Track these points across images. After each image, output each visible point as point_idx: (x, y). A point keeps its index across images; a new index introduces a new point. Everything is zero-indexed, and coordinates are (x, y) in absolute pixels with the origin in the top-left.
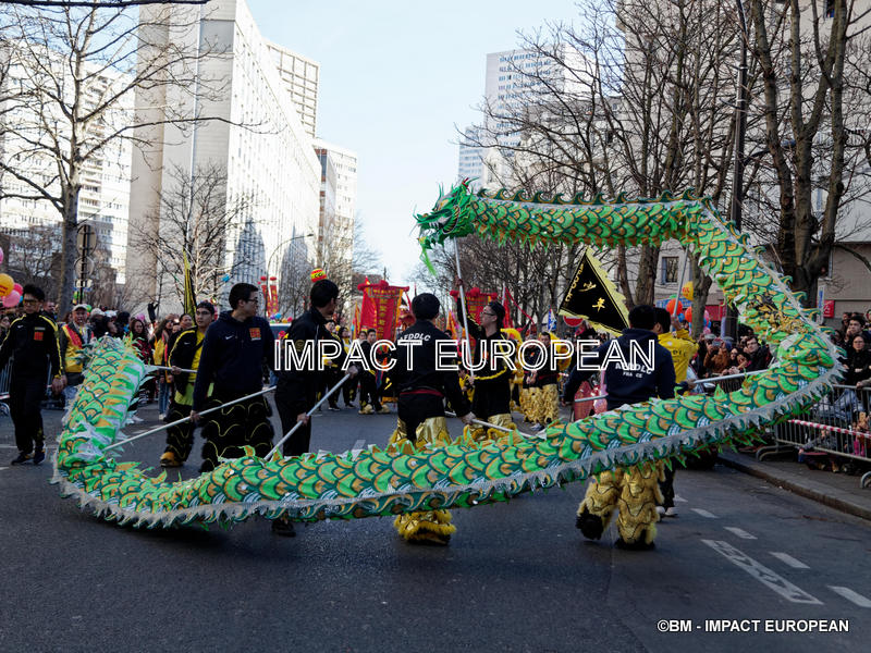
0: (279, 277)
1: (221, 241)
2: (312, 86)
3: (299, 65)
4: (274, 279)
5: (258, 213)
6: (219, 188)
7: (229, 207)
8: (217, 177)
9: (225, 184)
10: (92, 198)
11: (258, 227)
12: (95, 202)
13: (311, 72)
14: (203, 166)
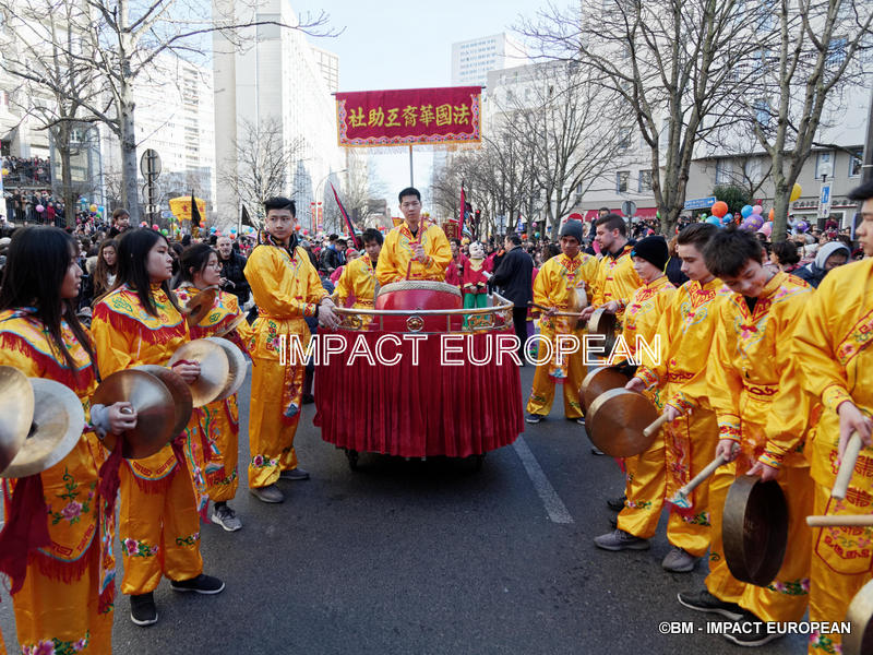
0: (323, 202)
1: (281, 176)
2: (335, 72)
3: (326, 58)
4: (320, 204)
5: (306, 153)
6: (277, 136)
7: (285, 149)
8: (275, 128)
9: (281, 132)
10: (195, 155)
11: (306, 165)
12: (196, 158)
13: (334, 62)
14: (265, 118)
